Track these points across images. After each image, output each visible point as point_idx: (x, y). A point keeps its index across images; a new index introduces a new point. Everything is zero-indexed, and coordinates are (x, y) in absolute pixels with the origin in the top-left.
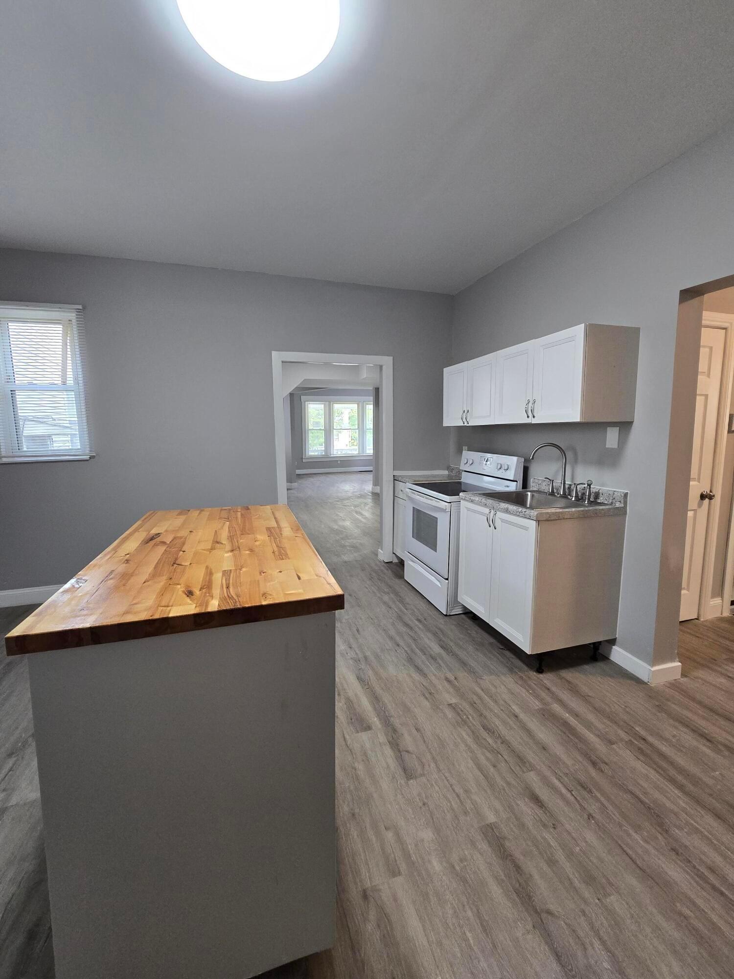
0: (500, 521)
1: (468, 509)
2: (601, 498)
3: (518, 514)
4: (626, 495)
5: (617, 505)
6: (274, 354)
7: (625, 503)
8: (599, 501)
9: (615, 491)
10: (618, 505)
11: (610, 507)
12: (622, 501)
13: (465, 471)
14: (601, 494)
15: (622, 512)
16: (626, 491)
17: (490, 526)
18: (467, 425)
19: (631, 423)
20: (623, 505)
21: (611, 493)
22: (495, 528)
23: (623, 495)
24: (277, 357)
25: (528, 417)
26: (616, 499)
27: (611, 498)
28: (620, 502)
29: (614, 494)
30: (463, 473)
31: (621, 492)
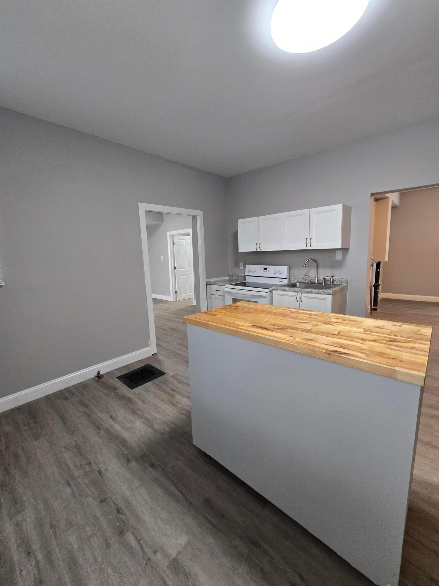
0: (305, 298)
1: (278, 295)
2: (335, 282)
3: (320, 293)
6: (140, 205)
7: (347, 284)
8: (334, 284)
9: (342, 279)
10: (344, 285)
13: (247, 276)
14: (335, 280)
15: (346, 288)
16: (348, 278)
17: (297, 301)
18: (260, 251)
19: (349, 248)
22: (302, 302)
24: (143, 207)
25: (307, 246)
27: (342, 282)
28: (345, 283)
30: (247, 277)
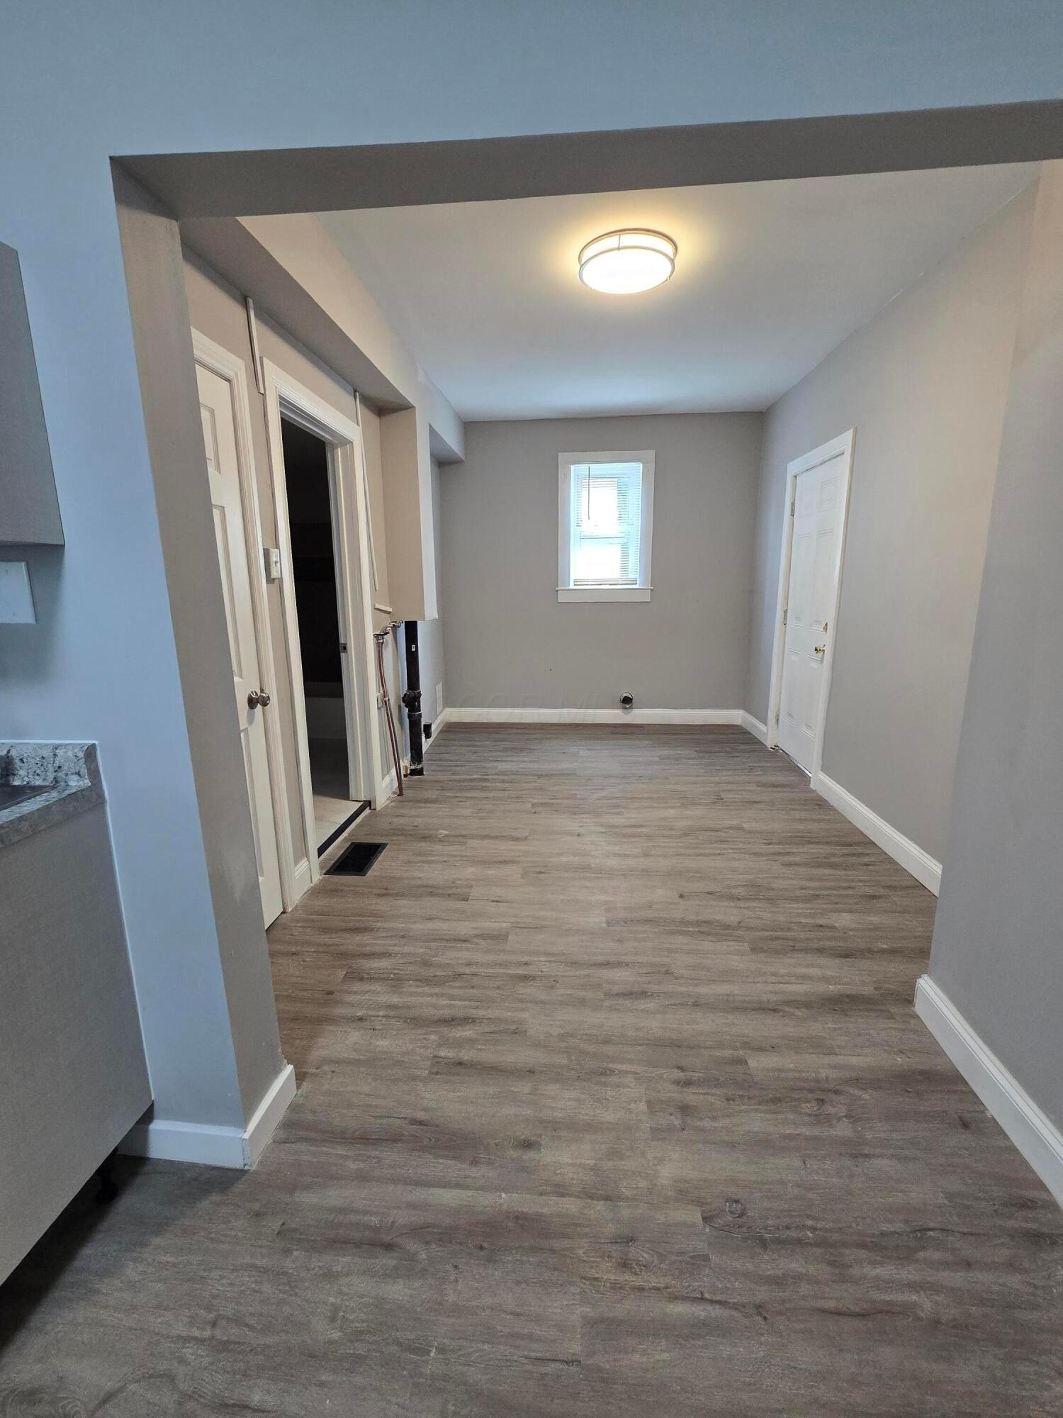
2: (22, 773)
4: (90, 753)
5: (72, 783)
7: (94, 774)
8: (17, 783)
9: (56, 747)
10: (75, 784)
11: (54, 795)
12: (84, 771)
14: (17, 761)
15: (91, 799)
16: (93, 742)
19: (57, 548)
20: (87, 783)
21: (47, 753)
23: (81, 755)
26: (65, 768)
27: (51, 769)
28: (79, 774)
29: (55, 755)
31: (74, 746)
